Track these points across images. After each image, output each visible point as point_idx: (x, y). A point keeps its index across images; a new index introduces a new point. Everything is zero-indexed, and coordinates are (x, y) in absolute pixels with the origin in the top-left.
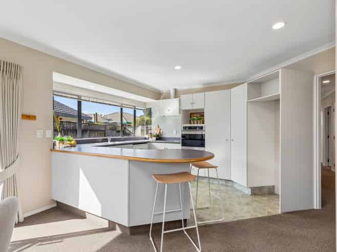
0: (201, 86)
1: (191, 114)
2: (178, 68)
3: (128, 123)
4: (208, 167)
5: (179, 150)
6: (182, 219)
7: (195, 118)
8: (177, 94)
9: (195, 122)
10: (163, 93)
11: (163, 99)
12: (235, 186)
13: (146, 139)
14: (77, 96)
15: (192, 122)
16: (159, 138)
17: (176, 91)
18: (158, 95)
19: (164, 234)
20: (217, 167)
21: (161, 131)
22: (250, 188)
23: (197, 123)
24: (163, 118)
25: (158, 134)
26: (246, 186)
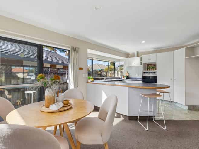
0: (153, 50)
1: (147, 65)
2: (144, 42)
3: (102, 70)
4: (163, 92)
5: (141, 84)
6: (153, 115)
7: (150, 67)
8: (138, 54)
9: (151, 69)
10: (130, 54)
11: (130, 57)
12: (177, 105)
13: (120, 78)
14: (92, 58)
15: (148, 69)
16: (128, 78)
17: (138, 53)
18: (127, 55)
19: (149, 119)
20: (170, 92)
21: (129, 74)
22: (187, 106)
23: (152, 70)
24: (130, 67)
25: (127, 75)
26: (184, 105)
